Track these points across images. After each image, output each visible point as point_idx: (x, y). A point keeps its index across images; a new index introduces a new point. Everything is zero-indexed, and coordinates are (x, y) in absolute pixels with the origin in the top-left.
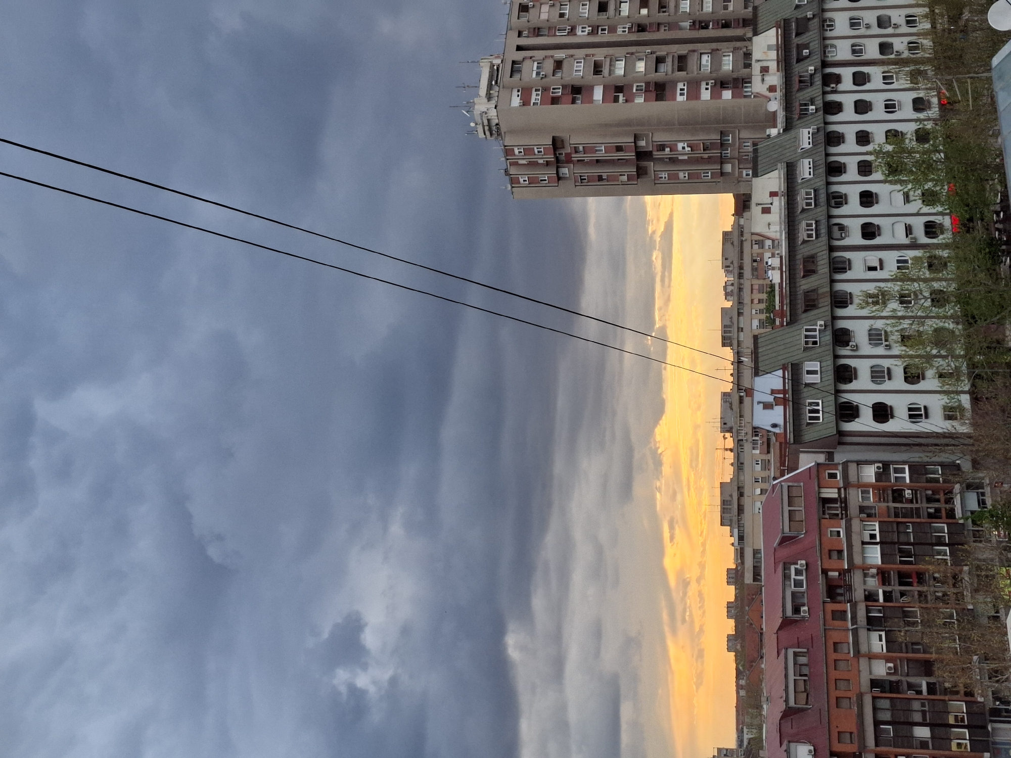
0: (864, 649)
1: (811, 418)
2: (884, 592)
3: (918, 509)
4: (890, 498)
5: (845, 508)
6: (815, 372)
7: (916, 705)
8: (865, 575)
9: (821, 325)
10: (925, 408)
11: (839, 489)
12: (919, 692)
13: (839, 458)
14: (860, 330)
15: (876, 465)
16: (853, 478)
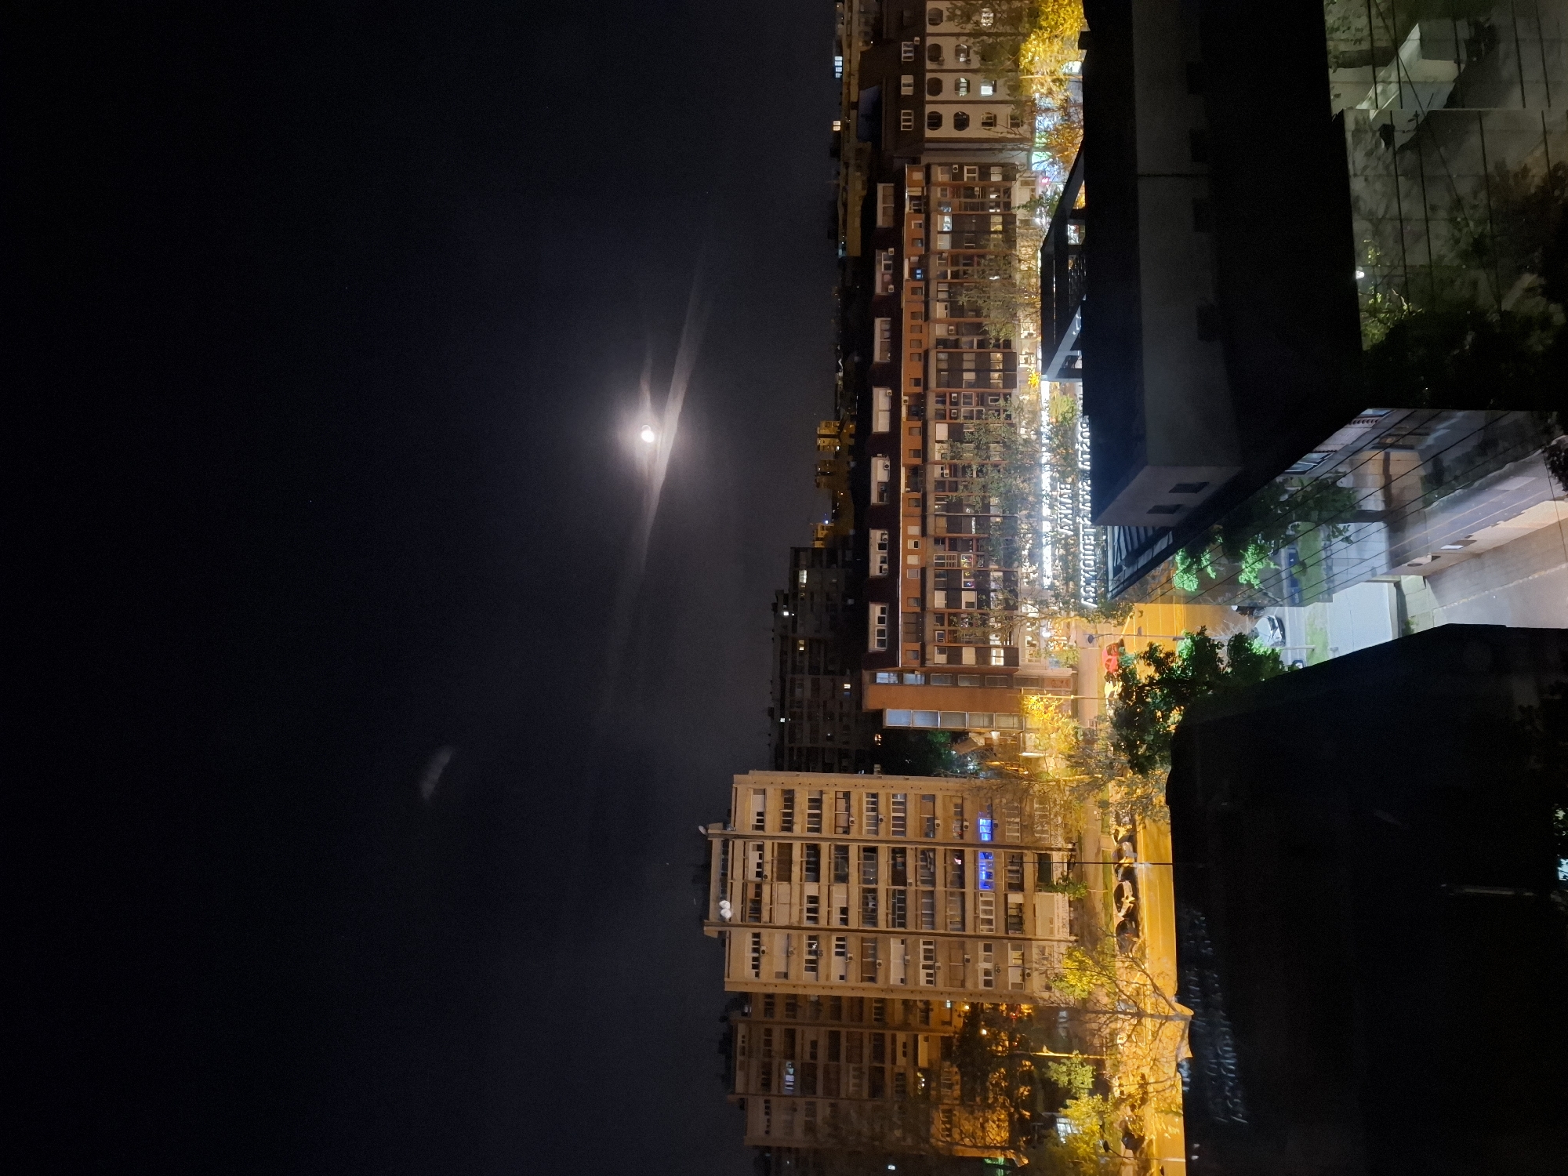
0: (932, 315)
1: (905, 127)
2: (952, 272)
3: (983, 203)
4: (962, 193)
5: (927, 204)
6: (909, 85)
7: (966, 357)
8: (940, 258)
9: (917, 41)
10: (995, 116)
11: (923, 188)
12: (972, 347)
13: (925, 160)
14: (948, 45)
15: (954, 166)
16: (933, 179)
